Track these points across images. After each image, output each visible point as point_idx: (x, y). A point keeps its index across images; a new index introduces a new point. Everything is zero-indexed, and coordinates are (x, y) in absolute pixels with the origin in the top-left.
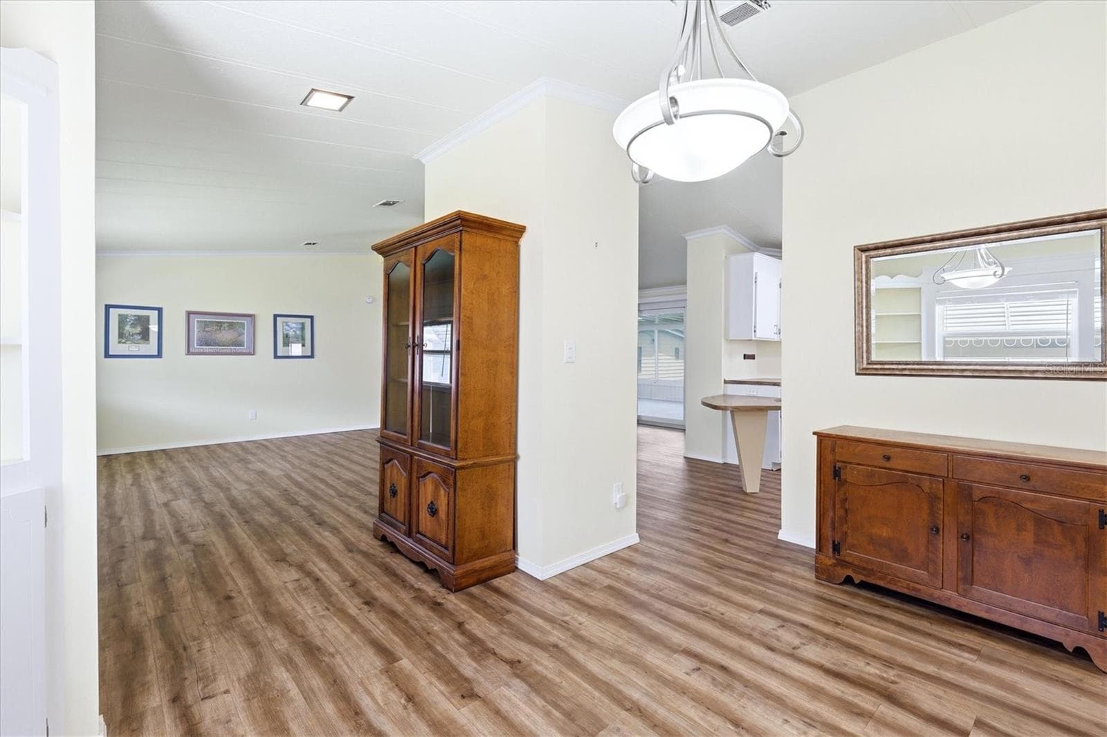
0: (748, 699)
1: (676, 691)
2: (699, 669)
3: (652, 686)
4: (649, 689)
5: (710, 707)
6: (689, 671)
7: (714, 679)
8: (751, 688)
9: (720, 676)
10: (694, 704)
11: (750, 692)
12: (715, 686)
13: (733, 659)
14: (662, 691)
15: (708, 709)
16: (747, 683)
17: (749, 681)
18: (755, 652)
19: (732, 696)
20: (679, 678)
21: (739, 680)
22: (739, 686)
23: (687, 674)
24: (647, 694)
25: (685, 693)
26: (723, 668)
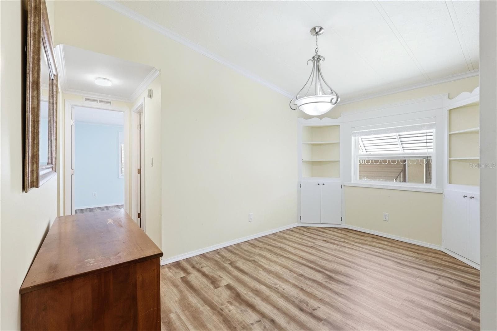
0: (295, 297)
1: (324, 301)
2: (314, 310)
3: (335, 302)
4: (336, 301)
5: (310, 294)
6: (318, 309)
7: (307, 305)
8: (292, 301)
9: (304, 307)
10: (316, 296)
11: (293, 299)
12: (307, 302)
13: (296, 315)
14: (330, 301)
15: (311, 294)
16: (293, 303)
17: (292, 304)
18: (282, 319)
19: (301, 298)
20: (323, 306)
21: (296, 304)
22: (297, 302)
23: (319, 308)
24: (336, 299)
25: (320, 299)
26: (302, 310)
